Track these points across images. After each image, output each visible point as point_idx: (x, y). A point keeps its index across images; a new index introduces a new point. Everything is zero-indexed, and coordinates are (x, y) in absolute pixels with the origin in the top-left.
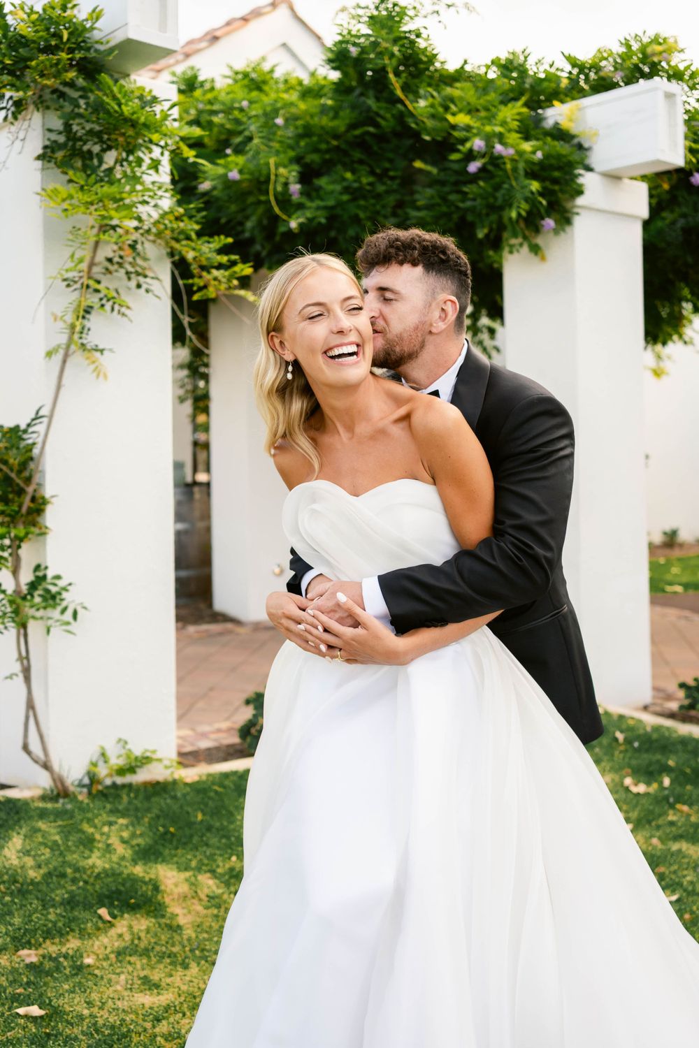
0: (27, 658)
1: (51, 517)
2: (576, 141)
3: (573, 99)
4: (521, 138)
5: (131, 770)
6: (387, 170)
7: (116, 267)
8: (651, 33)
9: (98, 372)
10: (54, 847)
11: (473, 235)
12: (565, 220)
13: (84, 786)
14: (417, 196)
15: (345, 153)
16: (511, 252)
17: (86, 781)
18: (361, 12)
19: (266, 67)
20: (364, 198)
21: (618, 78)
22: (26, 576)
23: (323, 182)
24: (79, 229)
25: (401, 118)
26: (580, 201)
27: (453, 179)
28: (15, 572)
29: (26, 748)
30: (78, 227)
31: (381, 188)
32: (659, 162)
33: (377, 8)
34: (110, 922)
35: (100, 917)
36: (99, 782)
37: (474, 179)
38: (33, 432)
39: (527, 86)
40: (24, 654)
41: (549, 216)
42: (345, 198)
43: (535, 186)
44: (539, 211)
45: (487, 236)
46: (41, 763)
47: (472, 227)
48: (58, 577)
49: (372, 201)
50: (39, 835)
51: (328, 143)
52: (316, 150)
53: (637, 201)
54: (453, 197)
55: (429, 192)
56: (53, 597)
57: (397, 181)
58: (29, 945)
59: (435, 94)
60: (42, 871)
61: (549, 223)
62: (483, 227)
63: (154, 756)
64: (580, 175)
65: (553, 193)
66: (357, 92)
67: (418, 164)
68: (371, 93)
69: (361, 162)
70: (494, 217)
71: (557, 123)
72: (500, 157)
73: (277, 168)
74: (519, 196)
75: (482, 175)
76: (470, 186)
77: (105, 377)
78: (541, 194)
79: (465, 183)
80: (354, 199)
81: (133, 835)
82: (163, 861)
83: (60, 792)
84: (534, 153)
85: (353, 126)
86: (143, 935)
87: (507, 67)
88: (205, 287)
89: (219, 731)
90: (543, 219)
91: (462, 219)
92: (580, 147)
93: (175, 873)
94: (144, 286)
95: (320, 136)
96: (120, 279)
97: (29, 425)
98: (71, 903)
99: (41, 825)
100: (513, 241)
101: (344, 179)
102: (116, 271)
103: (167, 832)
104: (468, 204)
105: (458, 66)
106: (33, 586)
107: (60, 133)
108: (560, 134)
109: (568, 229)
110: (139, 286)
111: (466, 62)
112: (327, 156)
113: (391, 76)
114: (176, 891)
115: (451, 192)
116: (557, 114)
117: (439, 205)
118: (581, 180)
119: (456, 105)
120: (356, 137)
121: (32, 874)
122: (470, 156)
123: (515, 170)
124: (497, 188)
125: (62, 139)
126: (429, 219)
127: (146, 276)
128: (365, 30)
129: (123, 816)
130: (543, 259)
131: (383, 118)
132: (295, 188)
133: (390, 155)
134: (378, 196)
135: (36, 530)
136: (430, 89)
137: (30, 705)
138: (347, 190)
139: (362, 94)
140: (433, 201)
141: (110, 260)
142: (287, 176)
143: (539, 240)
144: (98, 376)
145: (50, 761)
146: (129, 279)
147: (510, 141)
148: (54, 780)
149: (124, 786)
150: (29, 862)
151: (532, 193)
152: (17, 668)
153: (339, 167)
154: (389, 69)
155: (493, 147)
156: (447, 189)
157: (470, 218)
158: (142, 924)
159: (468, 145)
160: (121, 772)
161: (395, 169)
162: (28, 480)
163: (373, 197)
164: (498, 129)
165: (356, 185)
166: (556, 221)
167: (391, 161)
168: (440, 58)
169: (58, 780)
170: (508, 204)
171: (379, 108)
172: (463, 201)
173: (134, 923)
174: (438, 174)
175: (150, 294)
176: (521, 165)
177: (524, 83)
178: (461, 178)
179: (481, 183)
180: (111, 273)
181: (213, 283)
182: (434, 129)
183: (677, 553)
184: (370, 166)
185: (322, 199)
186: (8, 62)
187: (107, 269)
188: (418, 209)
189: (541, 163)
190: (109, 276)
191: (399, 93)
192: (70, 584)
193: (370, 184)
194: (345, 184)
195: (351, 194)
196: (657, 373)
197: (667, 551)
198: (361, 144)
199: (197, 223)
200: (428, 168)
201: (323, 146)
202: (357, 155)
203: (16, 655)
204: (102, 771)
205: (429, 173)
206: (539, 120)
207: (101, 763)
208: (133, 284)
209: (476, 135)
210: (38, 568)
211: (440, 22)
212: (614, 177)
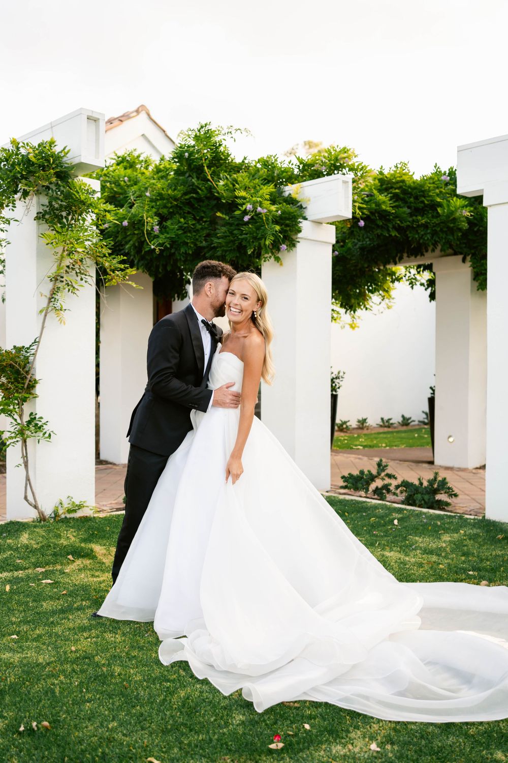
0: (26, 456)
1: (38, 390)
2: (299, 204)
3: (299, 182)
4: (270, 203)
5: (75, 511)
6: (202, 218)
7: (71, 270)
8: (342, 146)
9: (61, 321)
10: (43, 537)
11: (246, 253)
12: (292, 244)
13: (52, 518)
14: (218, 231)
15: (181, 208)
16: (265, 261)
17: (53, 515)
18: (190, 133)
19: (136, 154)
20: (190, 232)
21: (323, 169)
22: (26, 418)
23: (169, 223)
24: (57, 253)
25: (210, 189)
26: (300, 235)
27: (236, 223)
28: (21, 416)
29: (26, 498)
30: (57, 251)
31: (199, 227)
32: (339, 216)
33: (199, 131)
34: (73, 560)
35: (69, 559)
36: (59, 516)
37: (247, 223)
38: (32, 349)
39: (275, 175)
40: (25, 455)
41: (284, 244)
42: (180, 232)
43: (278, 228)
44: (279, 241)
45: (253, 252)
46: (33, 505)
47: (245, 248)
48: (41, 418)
49: (195, 234)
50: (36, 533)
51: (171, 203)
52: (165, 207)
53: (330, 235)
54: (235, 232)
55: (224, 229)
56: (40, 428)
57: (208, 223)
58: (39, 567)
59: (228, 177)
60: (39, 545)
61: (284, 246)
62: (251, 248)
63: (85, 505)
64: (300, 222)
65: (286, 231)
66: (187, 175)
67: (219, 214)
68: (195, 175)
69: (189, 213)
70: (256, 244)
71: (290, 194)
72: (260, 214)
73: (147, 219)
74: (269, 233)
75: (251, 221)
76: (244, 227)
77: (64, 323)
78: (280, 232)
79: (243, 225)
80: (185, 233)
81: (78, 535)
82: (93, 543)
83: (42, 518)
84: (277, 211)
85: (185, 194)
86: (88, 565)
87: (266, 163)
88: (112, 279)
89: (111, 504)
90: (281, 245)
91: (240, 244)
92: (301, 207)
93: (99, 547)
94: (84, 279)
95: (167, 199)
96: (72, 276)
97: (30, 346)
98: (55, 555)
99: (37, 530)
100: (266, 255)
101: (180, 222)
102: (71, 272)
103: (93, 534)
104: (244, 236)
105: (241, 161)
106: (29, 422)
107: (47, 207)
108: (291, 201)
109: (294, 249)
110: (82, 279)
111: (245, 158)
112: (171, 210)
113: (206, 168)
114: (101, 552)
115: (236, 229)
116: (290, 190)
117: (229, 236)
118: (300, 225)
119: (238, 184)
120: (186, 199)
121: (35, 546)
122: (245, 212)
123: (267, 219)
124: (258, 228)
125: (47, 209)
126: (223, 244)
127: (86, 275)
128: (193, 143)
129: (72, 528)
130: (281, 264)
131: (200, 189)
132: (157, 228)
133: (204, 209)
134: (197, 231)
135: (31, 396)
136: (225, 174)
137: (28, 479)
138: (181, 228)
139: (190, 176)
140: (226, 234)
141: (68, 267)
142: (152, 222)
143: (280, 255)
144: (61, 323)
145: (37, 504)
146: (77, 276)
147: (265, 206)
148: (39, 513)
149: (70, 518)
150: (33, 542)
151: (276, 231)
152: (21, 461)
153: (177, 216)
154: (205, 165)
155: (257, 209)
156: (232, 228)
157: (244, 243)
158: (87, 562)
159: (244, 207)
160: (69, 511)
161: (207, 217)
162: (27, 372)
163: (195, 231)
164: (259, 199)
165: (186, 225)
166: (287, 246)
167: (204, 212)
168: (232, 156)
169: (41, 514)
170: (264, 237)
171: (198, 184)
172: (241, 235)
173: (84, 562)
174: (229, 219)
175: (87, 283)
176: (270, 218)
177: (274, 173)
178: (240, 222)
179: (250, 226)
180: (68, 273)
181: (115, 277)
182: (227, 197)
183: (365, 431)
184: (194, 215)
185: (168, 233)
186: (24, 173)
187: (66, 271)
188: (218, 238)
189: (280, 216)
190: (67, 274)
191: (209, 177)
192: (47, 422)
193: (193, 225)
194: (180, 224)
195: (183, 230)
196: (352, 327)
197: (360, 431)
198: (189, 203)
199: (110, 249)
200: (224, 216)
201: (169, 205)
202: (187, 209)
203: (21, 455)
204: (60, 512)
205: (224, 219)
206: (280, 192)
207: (60, 507)
208: (79, 278)
209: (248, 202)
210: (31, 414)
211: (232, 137)
212: (318, 223)
